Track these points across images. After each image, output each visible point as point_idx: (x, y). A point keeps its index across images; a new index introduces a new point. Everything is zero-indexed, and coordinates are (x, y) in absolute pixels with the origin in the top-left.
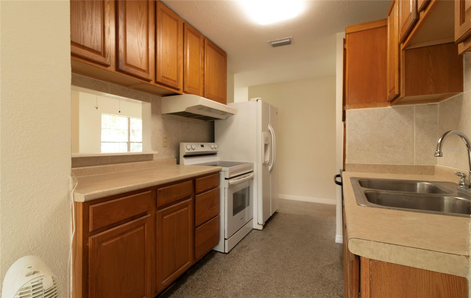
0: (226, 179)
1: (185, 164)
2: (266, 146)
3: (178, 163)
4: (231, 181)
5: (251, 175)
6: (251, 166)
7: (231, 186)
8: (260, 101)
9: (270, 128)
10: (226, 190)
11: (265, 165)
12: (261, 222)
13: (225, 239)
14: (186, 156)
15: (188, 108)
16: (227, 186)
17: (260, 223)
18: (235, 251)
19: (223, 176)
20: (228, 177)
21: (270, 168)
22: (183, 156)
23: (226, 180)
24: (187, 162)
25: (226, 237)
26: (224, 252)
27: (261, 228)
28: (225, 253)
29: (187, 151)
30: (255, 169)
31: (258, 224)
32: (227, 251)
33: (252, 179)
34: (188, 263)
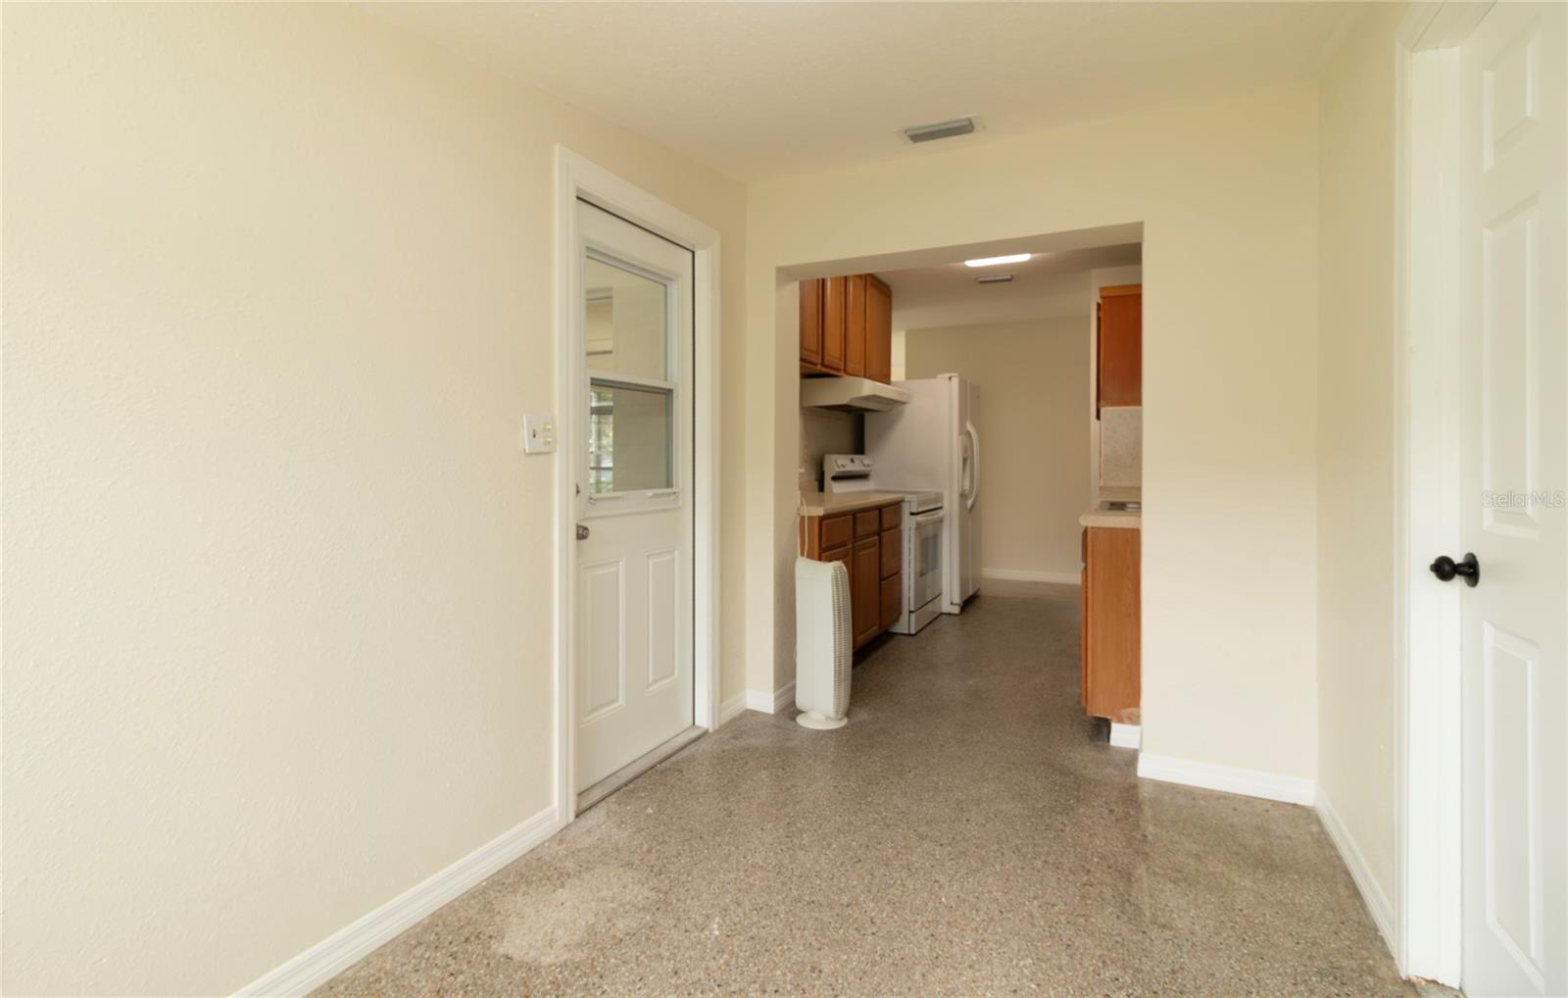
0: (912, 514)
1: (835, 491)
2: (965, 460)
3: (821, 489)
4: (919, 518)
5: (940, 513)
6: (939, 498)
7: (919, 526)
8: (955, 381)
9: (969, 427)
10: (912, 531)
11: (963, 496)
12: (957, 599)
13: (910, 612)
14: (836, 478)
15: (853, 399)
16: (914, 526)
17: (955, 602)
18: (923, 634)
19: (906, 510)
20: (915, 511)
21: (970, 502)
22: (830, 477)
23: (913, 517)
24: (838, 488)
25: (912, 609)
26: (906, 632)
27: (956, 610)
28: (909, 635)
29: (837, 469)
30: (946, 504)
31: (952, 603)
32: (913, 632)
33: (941, 521)
34: (875, 628)
